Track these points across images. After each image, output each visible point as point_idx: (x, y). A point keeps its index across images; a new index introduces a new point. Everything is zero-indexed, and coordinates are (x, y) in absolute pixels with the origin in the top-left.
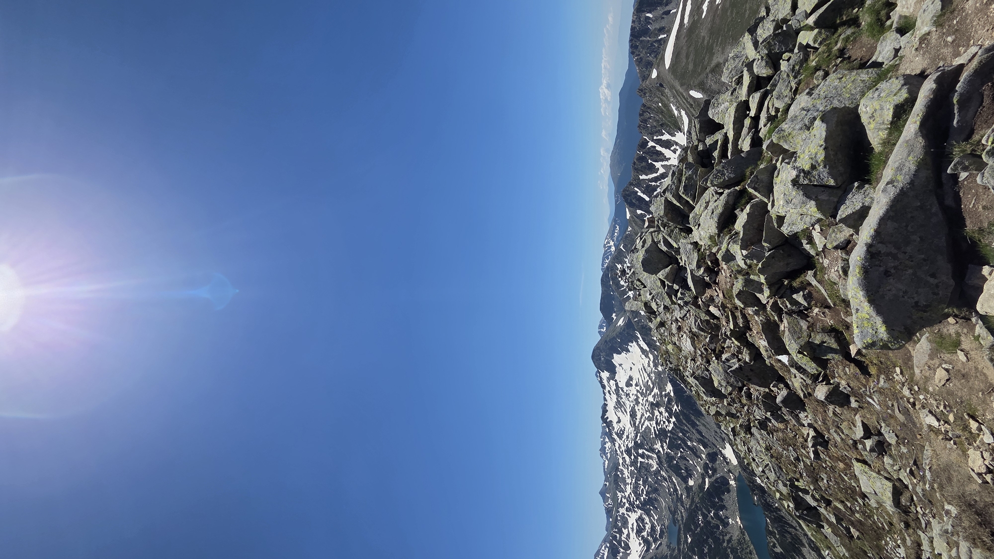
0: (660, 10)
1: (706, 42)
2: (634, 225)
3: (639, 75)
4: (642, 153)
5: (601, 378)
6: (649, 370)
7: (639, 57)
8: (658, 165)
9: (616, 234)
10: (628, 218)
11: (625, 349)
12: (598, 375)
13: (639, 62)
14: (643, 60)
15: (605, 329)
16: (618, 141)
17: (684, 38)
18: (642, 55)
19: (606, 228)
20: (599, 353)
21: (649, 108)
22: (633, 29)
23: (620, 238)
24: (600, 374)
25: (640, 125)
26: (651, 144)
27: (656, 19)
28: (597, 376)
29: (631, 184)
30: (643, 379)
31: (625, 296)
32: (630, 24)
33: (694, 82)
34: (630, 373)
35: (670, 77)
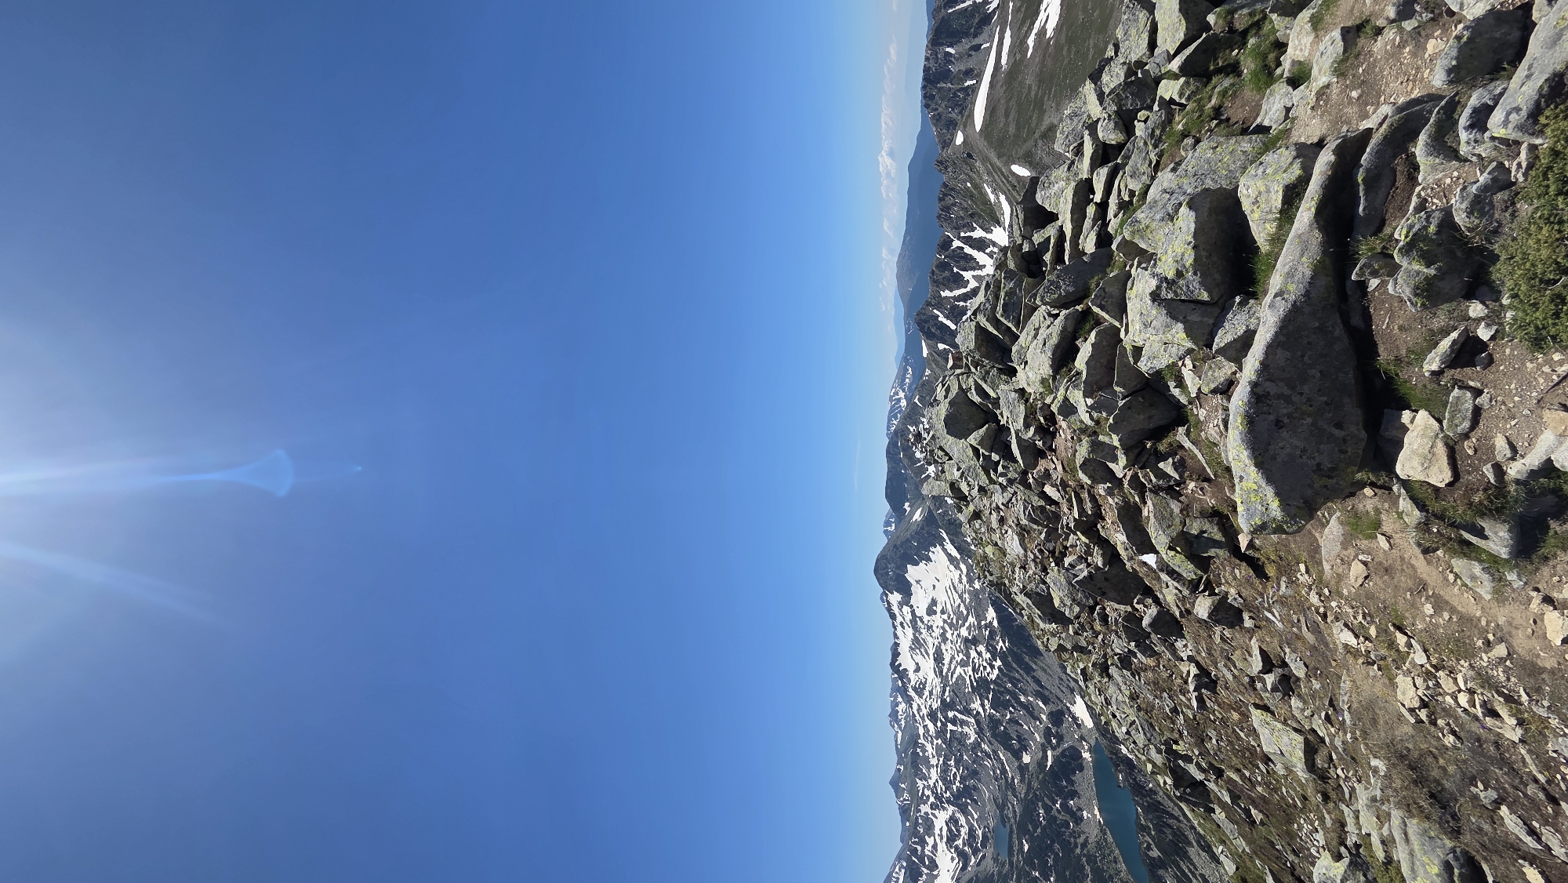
0: (966, 44)
1: (1033, 93)
2: (934, 366)
3: (937, 140)
4: (943, 257)
5: (888, 603)
6: (960, 587)
7: (936, 113)
8: (967, 275)
9: (907, 380)
10: (925, 355)
11: (924, 557)
12: (885, 598)
13: (937, 120)
14: (943, 118)
15: (893, 528)
16: (908, 239)
17: (1002, 86)
18: (940, 109)
19: (893, 370)
20: (885, 564)
21: (953, 189)
22: (926, 70)
23: (913, 387)
24: (887, 597)
25: (940, 215)
26: (956, 243)
27: (960, 57)
28: (883, 601)
29: (929, 304)
30: (952, 602)
31: (924, 476)
32: (922, 63)
33: (1017, 152)
34: (932, 594)
35: (982, 144)
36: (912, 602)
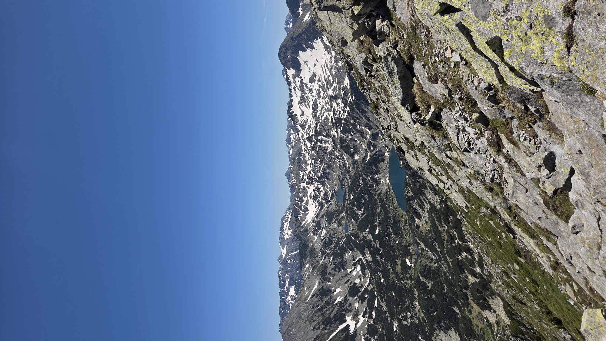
5: (287, 75)
11: (310, 46)
15: (291, 26)
20: (285, 50)
24: (286, 72)
28: (283, 75)
36: (301, 75)
